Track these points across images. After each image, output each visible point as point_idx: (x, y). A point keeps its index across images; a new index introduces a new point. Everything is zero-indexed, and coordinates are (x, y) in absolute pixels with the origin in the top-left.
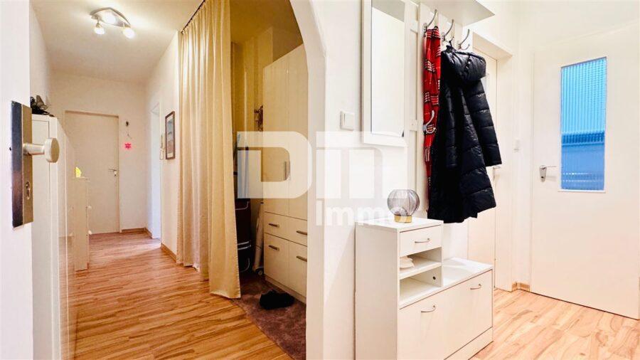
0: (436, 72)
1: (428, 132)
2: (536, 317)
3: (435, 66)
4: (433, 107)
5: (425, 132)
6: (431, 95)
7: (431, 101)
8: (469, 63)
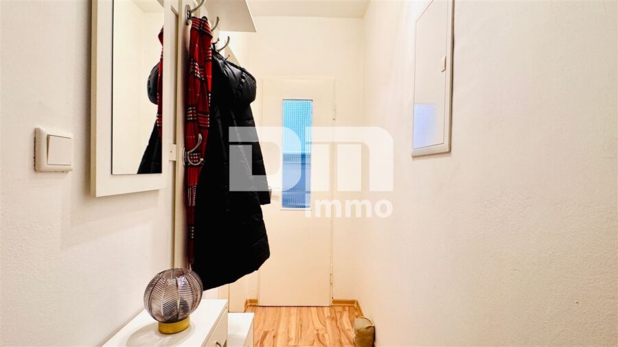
0: (206, 81)
1: (190, 162)
2: (274, 337)
3: (204, 73)
4: (200, 130)
5: (186, 162)
6: (197, 112)
7: (197, 120)
8: (243, 80)
